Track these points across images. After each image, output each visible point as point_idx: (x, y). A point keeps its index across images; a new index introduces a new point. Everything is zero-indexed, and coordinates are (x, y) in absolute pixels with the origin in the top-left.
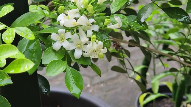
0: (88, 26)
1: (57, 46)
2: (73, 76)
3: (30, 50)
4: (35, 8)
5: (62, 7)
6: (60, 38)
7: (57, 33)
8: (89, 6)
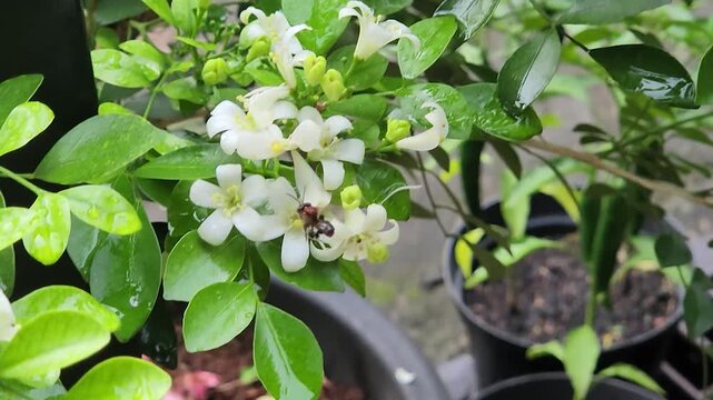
0: (326, 145)
1: (214, 229)
2: (281, 341)
3: (113, 245)
4: (112, 61)
5: (216, 65)
6: (223, 198)
7: (214, 181)
8: (327, 76)
